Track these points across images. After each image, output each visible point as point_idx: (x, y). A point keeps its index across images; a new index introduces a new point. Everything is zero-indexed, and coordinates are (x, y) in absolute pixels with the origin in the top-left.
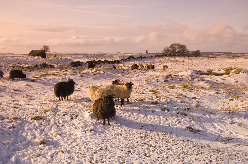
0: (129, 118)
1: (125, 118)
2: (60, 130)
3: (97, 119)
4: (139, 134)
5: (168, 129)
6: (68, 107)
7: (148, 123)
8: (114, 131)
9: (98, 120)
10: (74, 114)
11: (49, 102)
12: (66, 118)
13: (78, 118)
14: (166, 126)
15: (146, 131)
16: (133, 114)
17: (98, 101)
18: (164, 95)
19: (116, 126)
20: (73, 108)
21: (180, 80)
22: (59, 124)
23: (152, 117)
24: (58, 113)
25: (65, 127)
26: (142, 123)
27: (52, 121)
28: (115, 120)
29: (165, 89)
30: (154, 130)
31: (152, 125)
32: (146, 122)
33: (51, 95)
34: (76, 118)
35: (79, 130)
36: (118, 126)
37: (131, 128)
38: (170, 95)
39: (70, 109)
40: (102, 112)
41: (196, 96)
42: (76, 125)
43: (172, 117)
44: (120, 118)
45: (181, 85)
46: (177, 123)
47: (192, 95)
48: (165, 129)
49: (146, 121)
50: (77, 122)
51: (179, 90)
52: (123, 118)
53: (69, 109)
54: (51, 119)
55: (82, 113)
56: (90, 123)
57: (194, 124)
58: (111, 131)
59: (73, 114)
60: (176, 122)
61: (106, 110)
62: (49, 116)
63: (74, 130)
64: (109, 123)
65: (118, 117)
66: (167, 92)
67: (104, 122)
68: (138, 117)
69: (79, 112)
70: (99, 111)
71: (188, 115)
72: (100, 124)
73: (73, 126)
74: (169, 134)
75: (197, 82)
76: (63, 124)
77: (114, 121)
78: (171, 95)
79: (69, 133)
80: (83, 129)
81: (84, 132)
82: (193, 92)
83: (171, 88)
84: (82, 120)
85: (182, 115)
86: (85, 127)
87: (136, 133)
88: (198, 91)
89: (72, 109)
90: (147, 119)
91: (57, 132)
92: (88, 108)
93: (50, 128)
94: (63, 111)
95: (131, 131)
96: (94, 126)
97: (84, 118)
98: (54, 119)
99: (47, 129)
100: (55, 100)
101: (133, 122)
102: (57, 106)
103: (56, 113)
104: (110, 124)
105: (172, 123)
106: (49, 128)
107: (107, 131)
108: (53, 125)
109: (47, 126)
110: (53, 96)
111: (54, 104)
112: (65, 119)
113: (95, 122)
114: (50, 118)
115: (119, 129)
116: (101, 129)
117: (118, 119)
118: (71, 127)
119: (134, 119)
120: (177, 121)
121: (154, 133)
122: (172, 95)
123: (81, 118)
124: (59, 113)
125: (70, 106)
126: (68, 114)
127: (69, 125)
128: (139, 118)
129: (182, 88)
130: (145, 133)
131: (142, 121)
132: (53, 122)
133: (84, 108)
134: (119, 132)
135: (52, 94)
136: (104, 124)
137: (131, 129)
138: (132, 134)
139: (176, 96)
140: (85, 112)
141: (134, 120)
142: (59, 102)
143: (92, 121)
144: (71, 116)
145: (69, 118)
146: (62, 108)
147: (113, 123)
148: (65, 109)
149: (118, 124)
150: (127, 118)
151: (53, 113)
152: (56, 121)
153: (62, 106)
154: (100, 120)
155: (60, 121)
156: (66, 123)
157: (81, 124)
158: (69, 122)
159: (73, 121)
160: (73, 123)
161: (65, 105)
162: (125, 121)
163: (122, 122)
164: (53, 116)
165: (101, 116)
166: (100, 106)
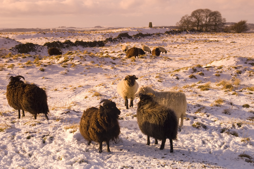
0: (141, 140)
1: (133, 140)
2: (27, 163)
3: (87, 142)
4: (162, 166)
5: (208, 158)
6: (33, 123)
8: (119, 162)
9: (89, 144)
10: (46, 134)
12: (34, 143)
13: (55, 142)
14: (205, 153)
15: (173, 161)
18: (193, 102)
19: (121, 154)
20: (42, 125)
21: (216, 75)
22: (23, 152)
23: (179, 139)
24: (18, 134)
25: (35, 158)
27: (10, 148)
28: (118, 144)
29: (194, 92)
30: (185, 159)
31: (181, 152)
34: (51, 142)
35: (60, 162)
36: (124, 155)
37: (146, 157)
38: (203, 101)
39: (38, 128)
40: (99, 130)
41: (249, 103)
42: (53, 154)
43: (212, 139)
44: (124, 141)
45: (219, 85)
46: (222, 148)
47: (241, 101)
48: (203, 159)
50: (54, 148)
51: (218, 93)
52: (130, 140)
53: (35, 127)
55: (60, 133)
56: (76, 151)
57: (251, 149)
58: (114, 162)
59: (44, 136)
60: (220, 147)
62: (3, 140)
63: (51, 162)
64: (109, 150)
65: (121, 140)
66: (198, 97)
67: (101, 148)
69: (54, 132)
70: (93, 128)
71: (239, 134)
72: (95, 152)
73: (48, 155)
74: (212, 166)
75: (248, 79)
76: (31, 152)
77: (115, 145)
78: (205, 101)
79: (43, 166)
80: (66, 160)
81: (70, 164)
82: (243, 95)
83: (204, 90)
84: (62, 146)
85: (229, 134)
86: (69, 156)
87: (157, 166)
88: (251, 93)
89: (40, 127)
91: (23, 166)
92: (67, 124)
93: (9, 160)
94: (26, 131)
95: (147, 162)
96: (84, 154)
97: (64, 142)
98: (13, 144)
99: (4, 161)
100: (7, 113)
102: (13, 123)
103: (14, 135)
104: (111, 150)
105: (213, 149)
106: (7, 159)
107: (108, 162)
108: (14, 155)
109: (4, 156)
111: (6, 119)
112: (32, 145)
113: (86, 149)
114: (5, 142)
115: (127, 158)
116: (97, 160)
117: (122, 142)
118: (46, 157)
120: (222, 144)
121: (187, 164)
122: (208, 101)
123: (60, 142)
124: (20, 134)
125: (36, 122)
126: (36, 135)
127: (42, 154)
129: (222, 89)
130: (172, 164)
132: (12, 149)
133: (61, 125)
134: (128, 164)
136: (101, 151)
137: (148, 158)
138: (150, 167)
139: (215, 103)
142: (13, 116)
143: (80, 147)
144: (41, 139)
145: (38, 142)
146: (22, 125)
147: (115, 150)
148: (28, 128)
149: (124, 151)
150: (137, 140)
151: (9, 135)
152: (17, 148)
153: (22, 122)
154: (93, 144)
155: (24, 148)
156: (35, 150)
157: (63, 152)
158: (40, 149)
159: (47, 148)
160: (47, 150)
161: (26, 120)
162: (135, 145)
163: (129, 147)
164: (9, 139)
165: (96, 137)
166: (94, 121)
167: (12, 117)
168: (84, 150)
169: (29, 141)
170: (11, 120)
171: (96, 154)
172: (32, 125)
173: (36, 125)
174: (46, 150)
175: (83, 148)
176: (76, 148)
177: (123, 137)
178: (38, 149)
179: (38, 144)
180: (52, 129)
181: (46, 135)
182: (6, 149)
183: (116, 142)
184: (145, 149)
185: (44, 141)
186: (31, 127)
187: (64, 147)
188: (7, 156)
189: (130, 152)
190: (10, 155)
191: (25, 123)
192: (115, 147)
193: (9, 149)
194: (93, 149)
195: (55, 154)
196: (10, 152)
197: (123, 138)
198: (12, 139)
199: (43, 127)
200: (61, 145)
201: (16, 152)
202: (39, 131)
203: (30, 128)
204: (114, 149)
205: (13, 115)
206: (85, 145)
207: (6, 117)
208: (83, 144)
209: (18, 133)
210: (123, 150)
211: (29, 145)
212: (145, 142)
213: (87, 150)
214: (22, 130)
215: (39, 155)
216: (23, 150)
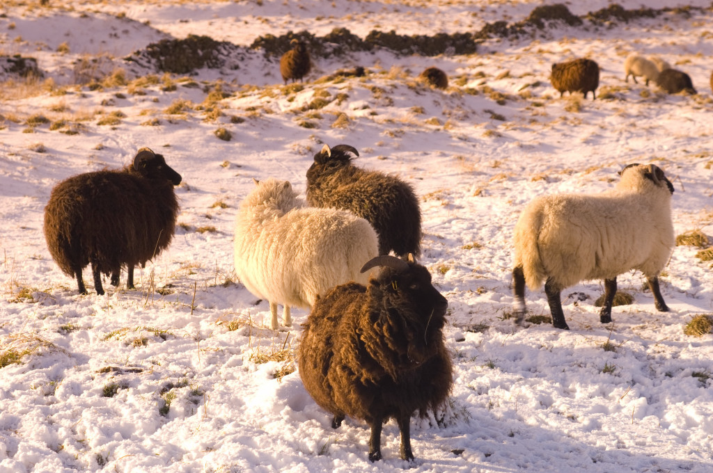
0: (544, 417)
1: (511, 414)
3: (326, 417)
6: (138, 335)
7: (671, 456)
9: (335, 424)
10: (175, 381)
11: (12, 306)
12: (125, 411)
13: (206, 411)
16: (567, 393)
17: (336, 305)
20: (170, 345)
22: (78, 448)
23: (698, 419)
24: (71, 376)
26: (629, 455)
27: (31, 431)
28: (449, 430)
32: (653, 450)
33: (21, 258)
34: (190, 412)
39: (153, 354)
40: (365, 375)
42: (190, 458)
44: (478, 418)
49: (654, 439)
50: (196, 437)
52: (499, 415)
53: (142, 349)
54: (23, 413)
55: (233, 378)
56: (280, 448)
59: (170, 386)
61: (386, 366)
62: (13, 398)
64: (407, 452)
67: (376, 442)
68: (604, 410)
69: (209, 373)
70: (344, 368)
72: (351, 455)
73: (167, 462)
76: (105, 447)
77: (438, 433)
84: (228, 428)
89: (163, 350)
90: (665, 425)
92: (268, 344)
94: (103, 366)
96: (306, 464)
97: (242, 412)
98: (46, 413)
100: (53, 293)
101: (567, 444)
102: (65, 330)
103: (57, 378)
104: (416, 453)
110: (36, 264)
111: (42, 317)
112: (116, 419)
113: (318, 442)
117: (468, 421)
118: (158, 470)
119: (574, 426)
123: (223, 412)
124: (81, 376)
125: (150, 330)
126: (138, 381)
127: (146, 459)
128: (604, 419)
131: (627, 443)
132: (38, 434)
133: (242, 348)
135: (29, 248)
136: (376, 454)
140: (247, 370)
141: (574, 434)
142: (74, 305)
143: (295, 434)
144: (155, 396)
145: (142, 411)
146: (97, 342)
147: (433, 451)
148: (118, 353)
149: (469, 456)
150: (530, 416)
151: (38, 377)
152: (57, 431)
153: (98, 329)
154: (351, 427)
155: (83, 432)
156: (124, 442)
157: (227, 453)
158: (145, 436)
159: (171, 433)
160: (171, 442)
161: (116, 322)
162: (516, 435)
163: (493, 441)
164: (36, 393)
165: (357, 402)
166: (348, 336)
167: (67, 310)
168: (311, 450)
169: (109, 406)
170: (60, 319)
171: (357, 465)
172: (133, 344)
173: (148, 343)
174: (165, 443)
175: (306, 439)
176: (282, 439)
177: (473, 402)
178: (135, 439)
179: (140, 417)
180: (203, 361)
181: (175, 383)
182: (16, 432)
183: (443, 419)
184: (555, 452)
185: (165, 407)
186: (130, 351)
187: (236, 432)
188: (11, 462)
189: (493, 463)
190: (25, 456)
191: (108, 334)
192: (436, 442)
193: (25, 434)
194: (344, 446)
195: (197, 460)
196: (25, 444)
197: (475, 406)
198: (46, 395)
199: (173, 353)
200: (225, 426)
201: (48, 447)
202: (155, 368)
203: (124, 351)
204: (429, 449)
205: (73, 301)
206: (319, 429)
207: (45, 308)
208: (311, 424)
209: (72, 370)
210: (465, 454)
211: (105, 420)
212: (559, 426)
213: (324, 447)
214: (90, 362)
215: (135, 461)
216: (81, 438)
